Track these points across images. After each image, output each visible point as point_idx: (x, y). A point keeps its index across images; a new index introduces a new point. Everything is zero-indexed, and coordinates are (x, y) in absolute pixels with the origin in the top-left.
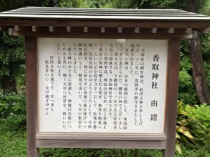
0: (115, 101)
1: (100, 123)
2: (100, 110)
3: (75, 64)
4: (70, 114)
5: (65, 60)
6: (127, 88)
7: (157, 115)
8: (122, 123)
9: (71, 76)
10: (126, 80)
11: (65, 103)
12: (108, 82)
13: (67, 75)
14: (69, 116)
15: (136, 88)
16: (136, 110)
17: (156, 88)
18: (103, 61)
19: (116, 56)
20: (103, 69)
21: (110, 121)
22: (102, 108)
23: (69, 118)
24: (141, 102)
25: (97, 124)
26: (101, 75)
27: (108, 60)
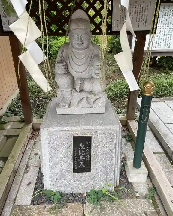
0: (166, 35)
1: (158, 45)
2: (159, 39)
8: (168, 45)
12: (165, 25)
18: (164, 14)
19: (170, 12)
20: (163, 18)
21: (163, 44)
22: (160, 38)
25: (157, 46)
26: (162, 22)
27: (166, 14)
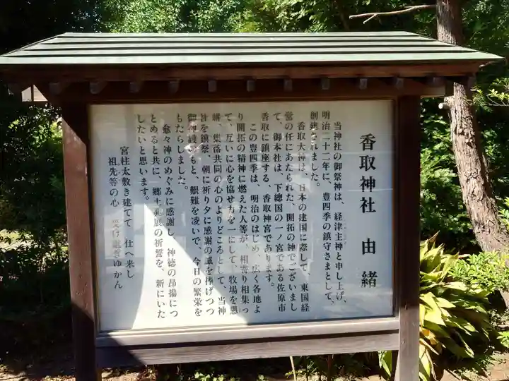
0: (279, 248)
1: (245, 300)
2: (245, 269)
3: (182, 162)
4: (173, 283)
5: (155, 155)
6: (304, 216)
7: (375, 273)
8: (298, 297)
9: (171, 192)
10: (302, 196)
11: (159, 258)
12: (261, 204)
13: (163, 191)
14: (171, 288)
15: (326, 214)
16: (328, 264)
17: (370, 211)
18: (248, 153)
19: (277, 141)
20: (248, 173)
22: (250, 265)
23: (173, 294)
24: (339, 246)
25: (239, 304)
26: (242, 188)
27: (259, 152)
